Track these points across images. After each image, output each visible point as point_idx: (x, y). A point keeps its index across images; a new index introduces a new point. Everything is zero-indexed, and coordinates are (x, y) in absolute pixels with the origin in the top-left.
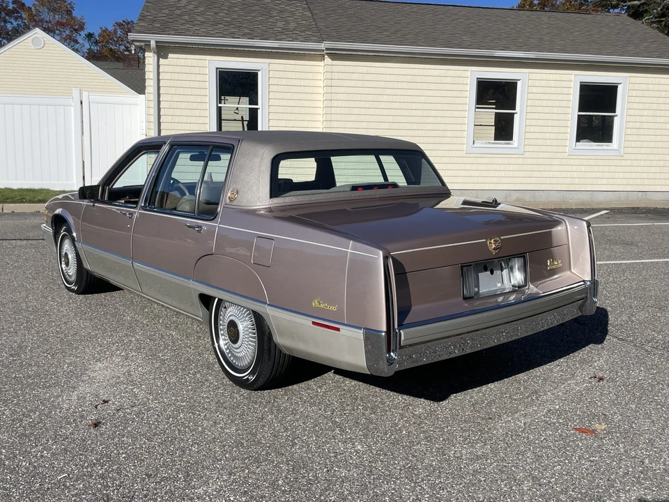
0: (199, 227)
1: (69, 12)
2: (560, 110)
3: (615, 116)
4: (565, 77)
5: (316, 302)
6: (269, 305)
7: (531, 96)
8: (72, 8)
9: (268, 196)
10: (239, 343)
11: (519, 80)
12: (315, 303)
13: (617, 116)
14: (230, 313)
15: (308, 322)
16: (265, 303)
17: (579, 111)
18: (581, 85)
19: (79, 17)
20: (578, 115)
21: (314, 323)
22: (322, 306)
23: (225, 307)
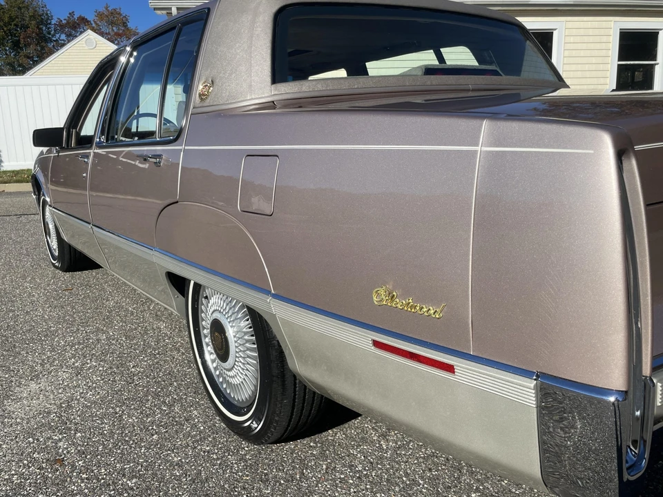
0: (155, 156)
1: (125, 24)
2: (599, 61)
3: (655, 64)
4: (604, 25)
5: (383, 293)
6: (274, 296)
7: (568, 46)
8: (127, 20)
9: (269, 79)
10: (231, 360)
11: (555, 29)
12: (379, 296)
13: (658, 64)
14: (213, 307)
15: (362, 339)
16: (268, 292)
17: (619, 61)
18: (621, 33)
19: (134, 28)
20: (618, 65)
21: (377, 344)
22: (399, 303)
23: (206, 297)
